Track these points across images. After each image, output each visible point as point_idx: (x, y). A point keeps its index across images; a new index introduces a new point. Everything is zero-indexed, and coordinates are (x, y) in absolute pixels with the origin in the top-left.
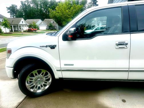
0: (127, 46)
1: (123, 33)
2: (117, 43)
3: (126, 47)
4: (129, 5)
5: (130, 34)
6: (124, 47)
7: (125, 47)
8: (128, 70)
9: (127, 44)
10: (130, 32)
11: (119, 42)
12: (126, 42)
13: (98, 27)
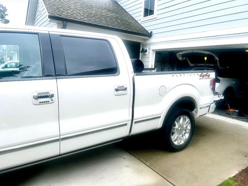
0: (53, 98)
1: (46, 78)
2: (36, 94)
3: (52, 100)
4: (50, 33)
5: (57, 79)
6: (48, 102)
7: (50, 101)
8: (59, 138)
9: (52, 96)
10: (56, 75)
11: (38, 94)
12: (51, 93)
13: (9, 62)
